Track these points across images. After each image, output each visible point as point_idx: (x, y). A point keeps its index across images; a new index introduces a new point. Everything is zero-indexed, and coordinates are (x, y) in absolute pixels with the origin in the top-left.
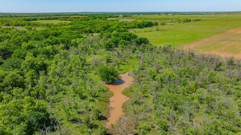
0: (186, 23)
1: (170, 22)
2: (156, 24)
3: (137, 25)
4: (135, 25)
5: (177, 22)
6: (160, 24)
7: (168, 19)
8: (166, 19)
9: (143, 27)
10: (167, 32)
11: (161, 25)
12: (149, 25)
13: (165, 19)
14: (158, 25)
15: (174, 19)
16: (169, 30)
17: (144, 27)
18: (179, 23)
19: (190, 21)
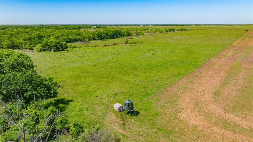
0: (169, 33)
1: (148, 32)
2: (129, 34)
3: (96, 35)
4: (94, 35)
5: (158, 32)
6: (134, 35)
7: (147, 30)
8: (145, 29)
9: (107, 38)
10: (142, 47)
11: (136, 36)
12: (116, 35)
13: (143, 29)
14: (130, 36)
15: (154, 29)
16: (145, 42)
17: (109, 38)
18: (161, 32)
19: (173, 30)
